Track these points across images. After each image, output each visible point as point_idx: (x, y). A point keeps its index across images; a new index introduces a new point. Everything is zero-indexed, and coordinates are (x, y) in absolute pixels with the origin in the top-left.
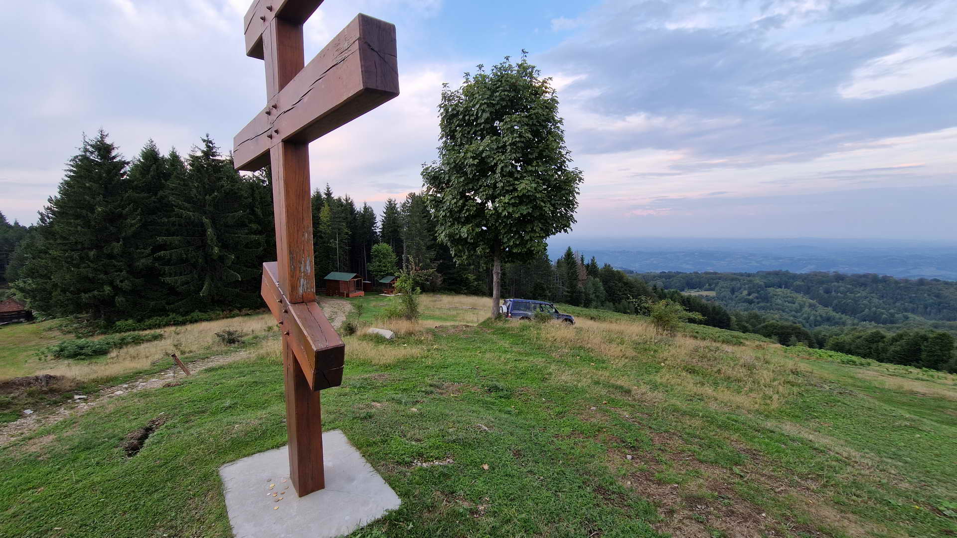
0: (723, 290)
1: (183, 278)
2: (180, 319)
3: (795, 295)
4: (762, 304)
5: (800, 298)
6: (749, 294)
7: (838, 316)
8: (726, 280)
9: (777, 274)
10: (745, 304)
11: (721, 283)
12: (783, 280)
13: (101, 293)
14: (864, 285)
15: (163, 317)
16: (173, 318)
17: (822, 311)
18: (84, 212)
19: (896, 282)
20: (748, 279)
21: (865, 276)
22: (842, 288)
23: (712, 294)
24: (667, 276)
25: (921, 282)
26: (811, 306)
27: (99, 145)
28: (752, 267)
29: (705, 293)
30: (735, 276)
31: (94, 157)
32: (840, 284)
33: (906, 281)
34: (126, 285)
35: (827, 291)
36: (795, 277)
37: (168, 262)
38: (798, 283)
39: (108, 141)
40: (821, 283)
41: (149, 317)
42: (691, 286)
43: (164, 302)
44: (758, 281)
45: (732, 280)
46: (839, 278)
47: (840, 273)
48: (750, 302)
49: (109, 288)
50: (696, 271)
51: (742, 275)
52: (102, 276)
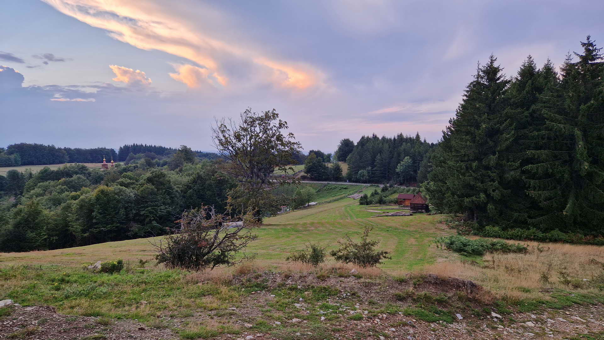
1: (546, 193)
2: (541, 235)
13: (478, 199)
15: (524, 230)
16: (534, 233)
18: (473, 129)
27: (488, 70)
31: (484, 81)
34: (496, 195)
37: (533, 176)
39: (495, 65)
41: (512, 227)
43: (526, 215)
49: (484, 196)
52: (479, 184)
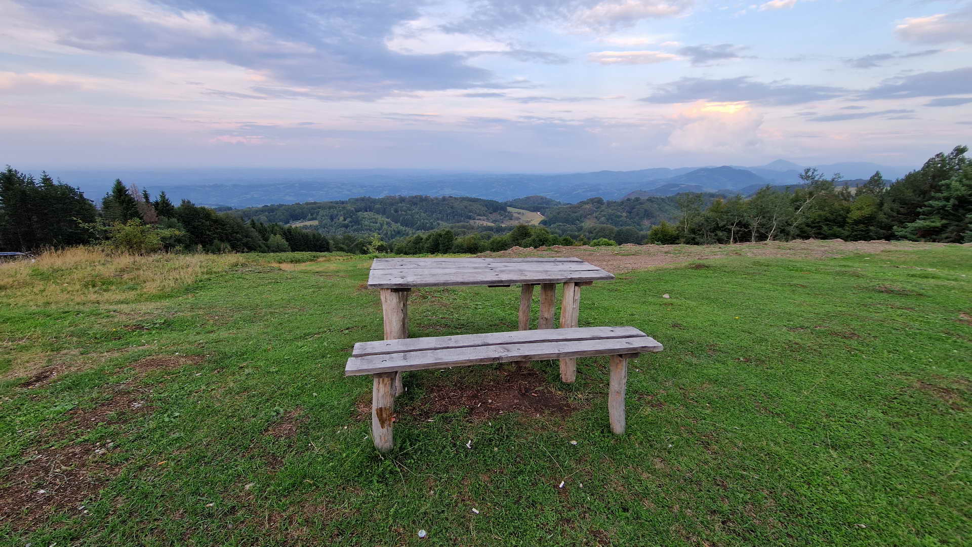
0: (323, 218)
3: (376, 216)
4: (355, 227)
5: (380, 218)
6: (345, 220)
7: (404, 228)
8: (324, 208)
9: (363, 199)
10: (343, 229)
11: (321, 212)
12: (367, 204)
14: (415, 204)
17: (395, 226)
19: (432, 200)
20: (343, 206)
21: (416, 197)
22: (404, 207)
23: (315, 223)
24: (270, 210)
25: (444, 199)
26: (388, 223)
28: (344, 195)
29: (308, 223)
30: (331, 204)
32: (403, 204)
33: (437, 199)
35: (396, 211)
36: (374, 202)
38: (377, 206)
40: (392, 204)
42: (296, 218)
44: (350, 207)
45: (330, 208)
46: (402, 200)
47: (402, 196)
48: (346, 226)
50: (297, 202)
51: (337, 203)
